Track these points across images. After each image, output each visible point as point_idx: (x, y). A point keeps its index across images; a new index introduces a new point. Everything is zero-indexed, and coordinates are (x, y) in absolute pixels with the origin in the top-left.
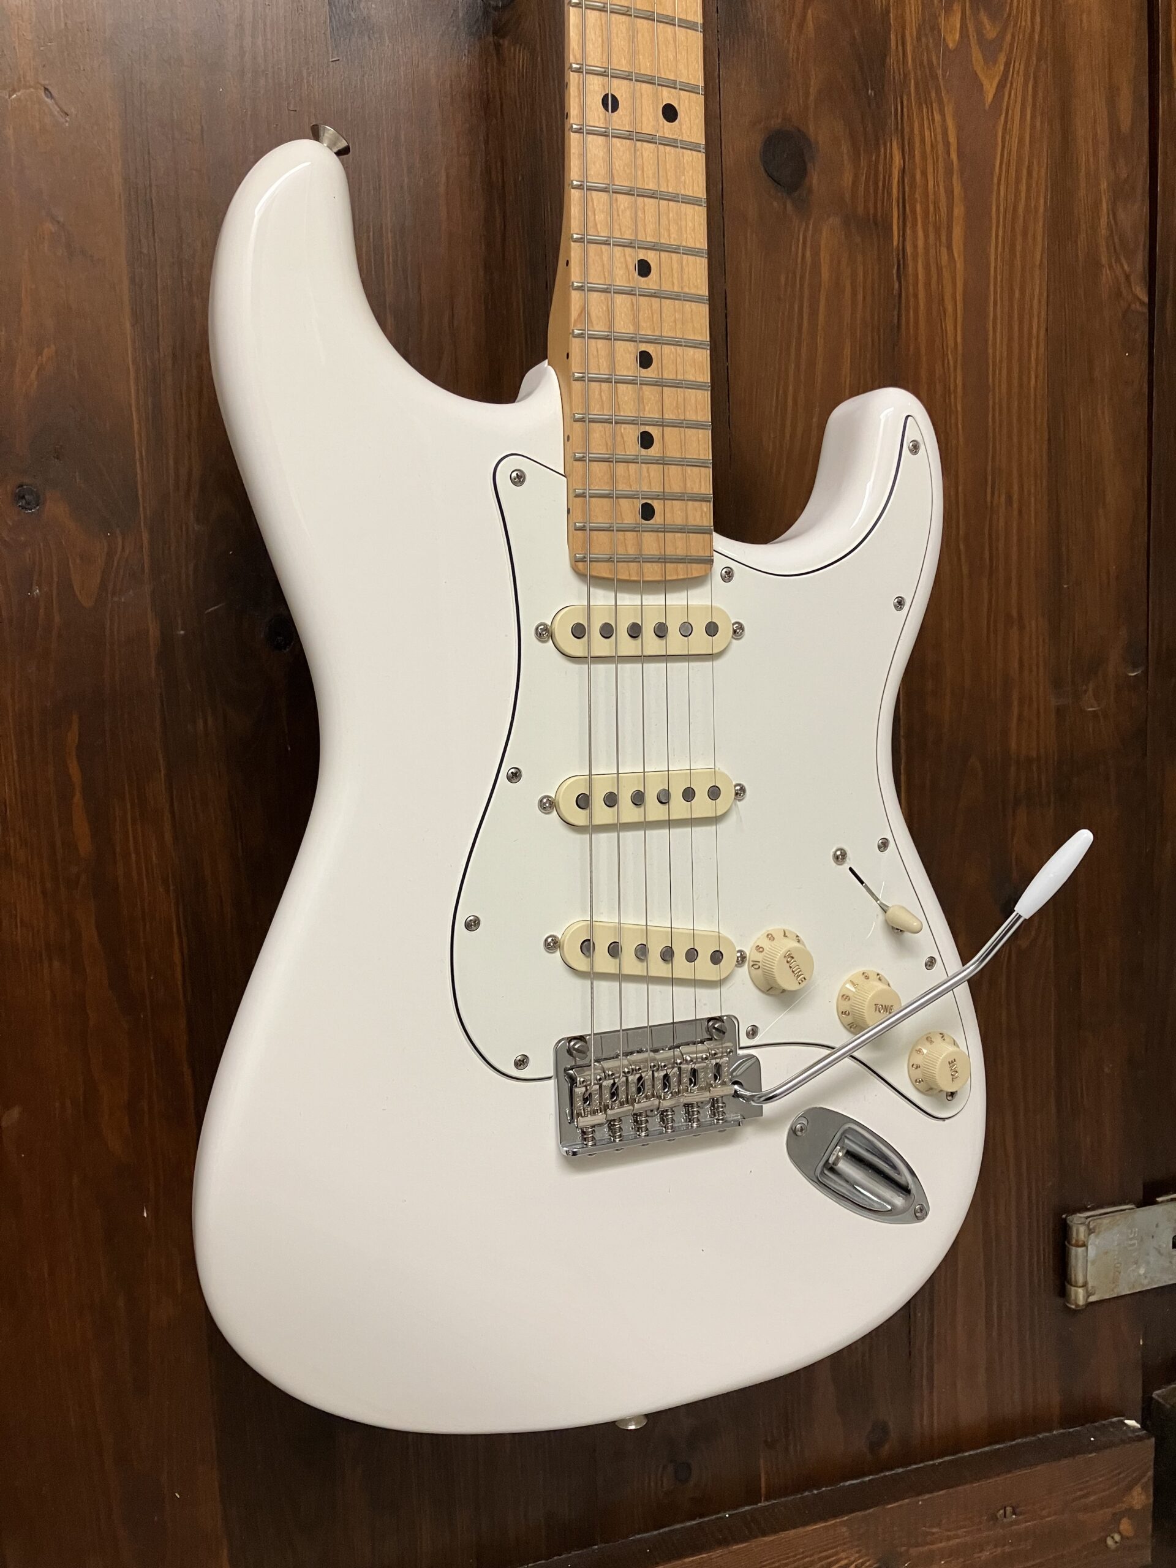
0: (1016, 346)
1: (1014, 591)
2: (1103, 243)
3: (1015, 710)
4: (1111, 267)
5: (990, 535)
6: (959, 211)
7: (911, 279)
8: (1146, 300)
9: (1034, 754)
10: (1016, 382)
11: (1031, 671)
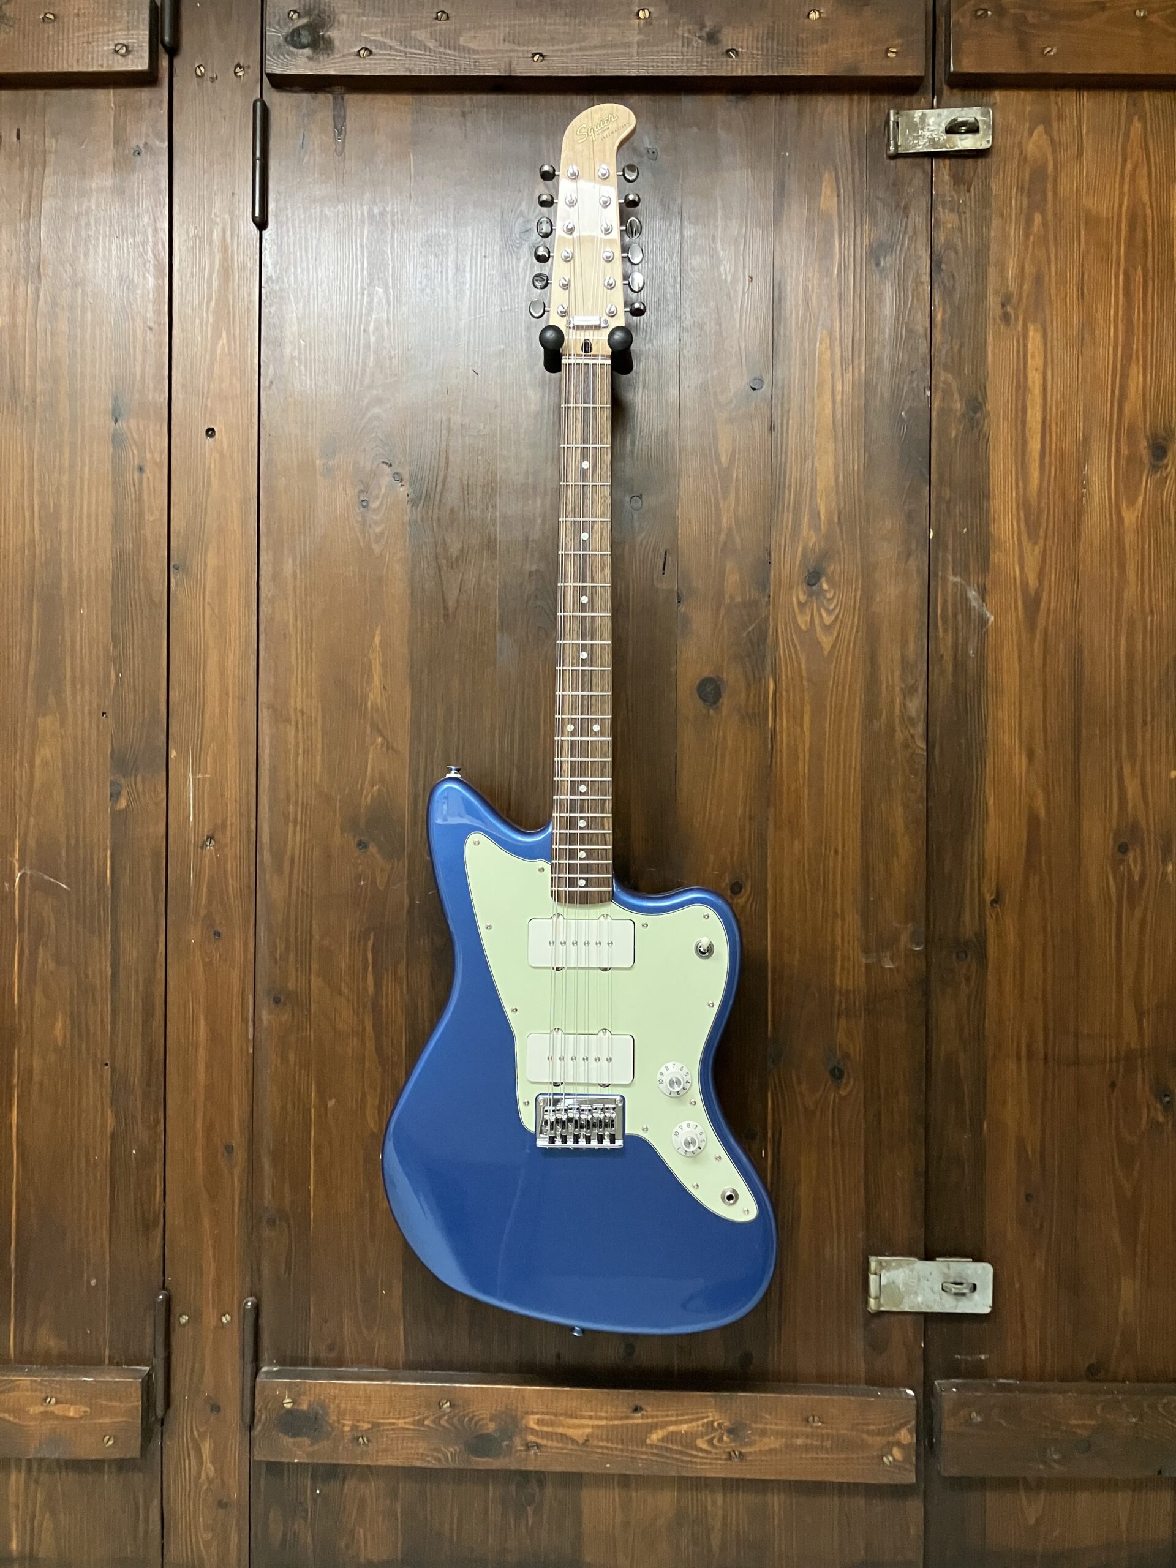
0: (841, 773)
1: (839, 901)
2: (897, 720)
3: (839, 963)
4: (902, 731)
5: (824, 871)
6: (807, 708)
7: (779, 744)
8: (925, 748)
9: (851, 988)
10: (840, 791)
11: (849, 943)
